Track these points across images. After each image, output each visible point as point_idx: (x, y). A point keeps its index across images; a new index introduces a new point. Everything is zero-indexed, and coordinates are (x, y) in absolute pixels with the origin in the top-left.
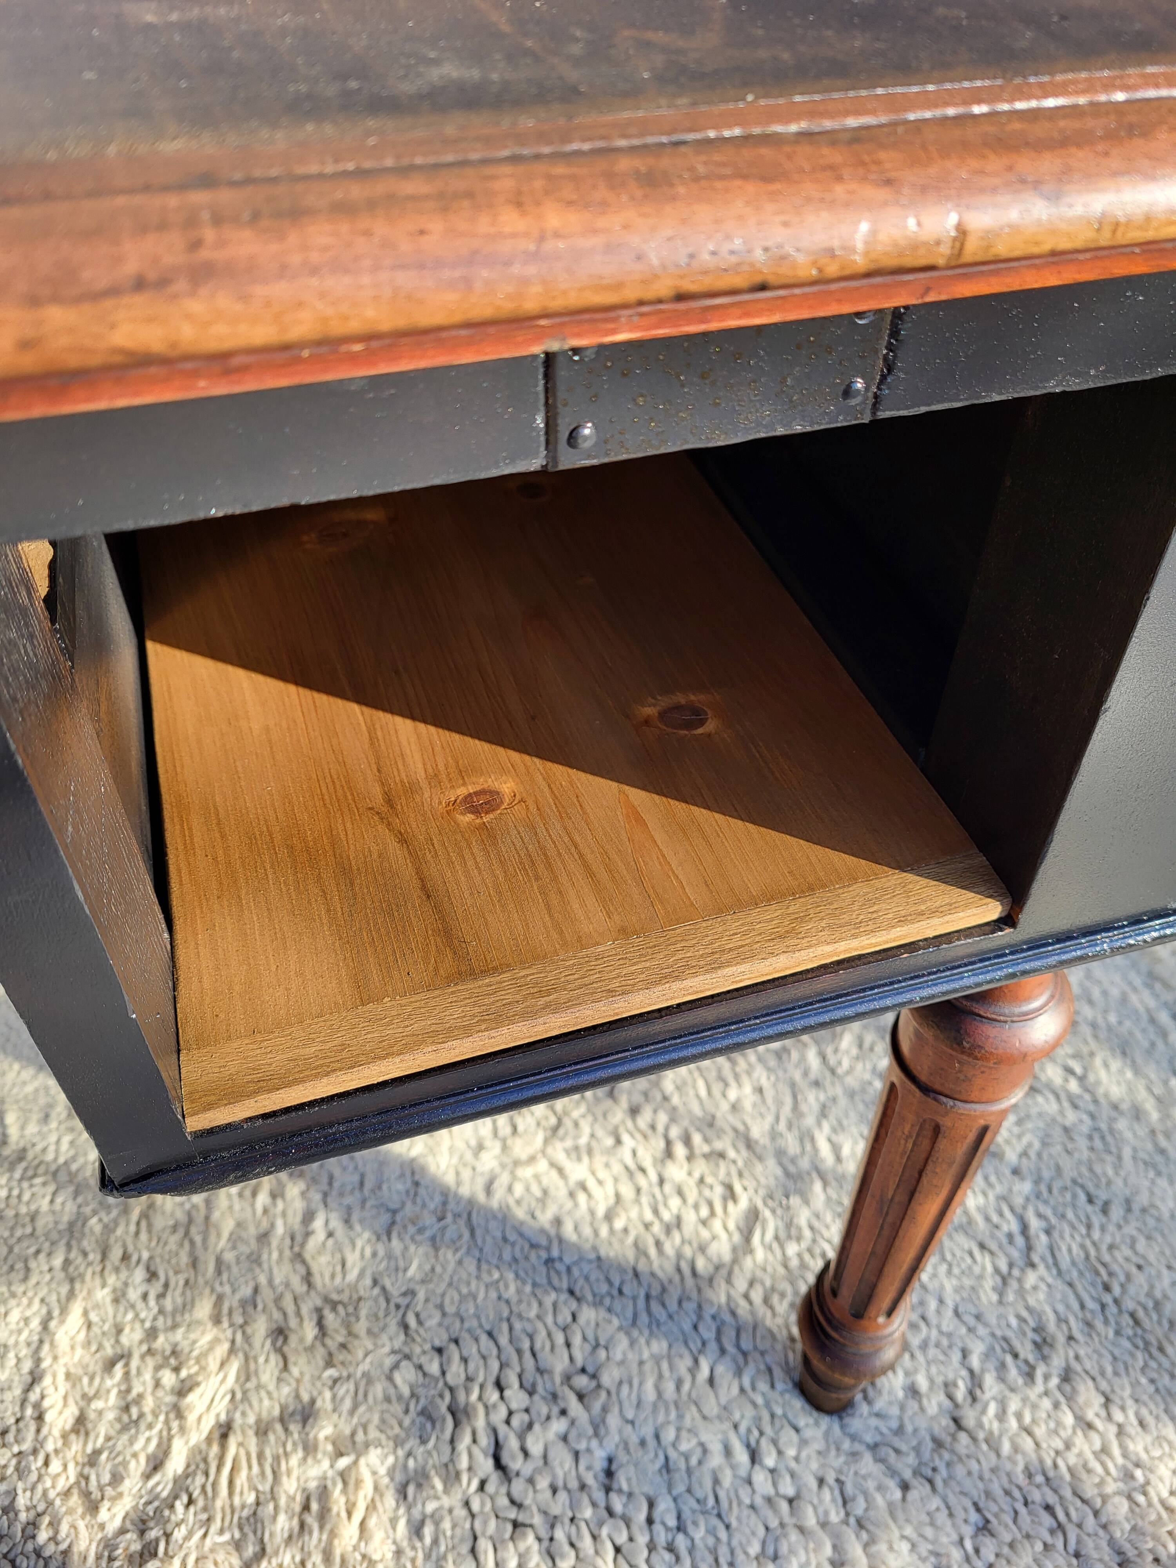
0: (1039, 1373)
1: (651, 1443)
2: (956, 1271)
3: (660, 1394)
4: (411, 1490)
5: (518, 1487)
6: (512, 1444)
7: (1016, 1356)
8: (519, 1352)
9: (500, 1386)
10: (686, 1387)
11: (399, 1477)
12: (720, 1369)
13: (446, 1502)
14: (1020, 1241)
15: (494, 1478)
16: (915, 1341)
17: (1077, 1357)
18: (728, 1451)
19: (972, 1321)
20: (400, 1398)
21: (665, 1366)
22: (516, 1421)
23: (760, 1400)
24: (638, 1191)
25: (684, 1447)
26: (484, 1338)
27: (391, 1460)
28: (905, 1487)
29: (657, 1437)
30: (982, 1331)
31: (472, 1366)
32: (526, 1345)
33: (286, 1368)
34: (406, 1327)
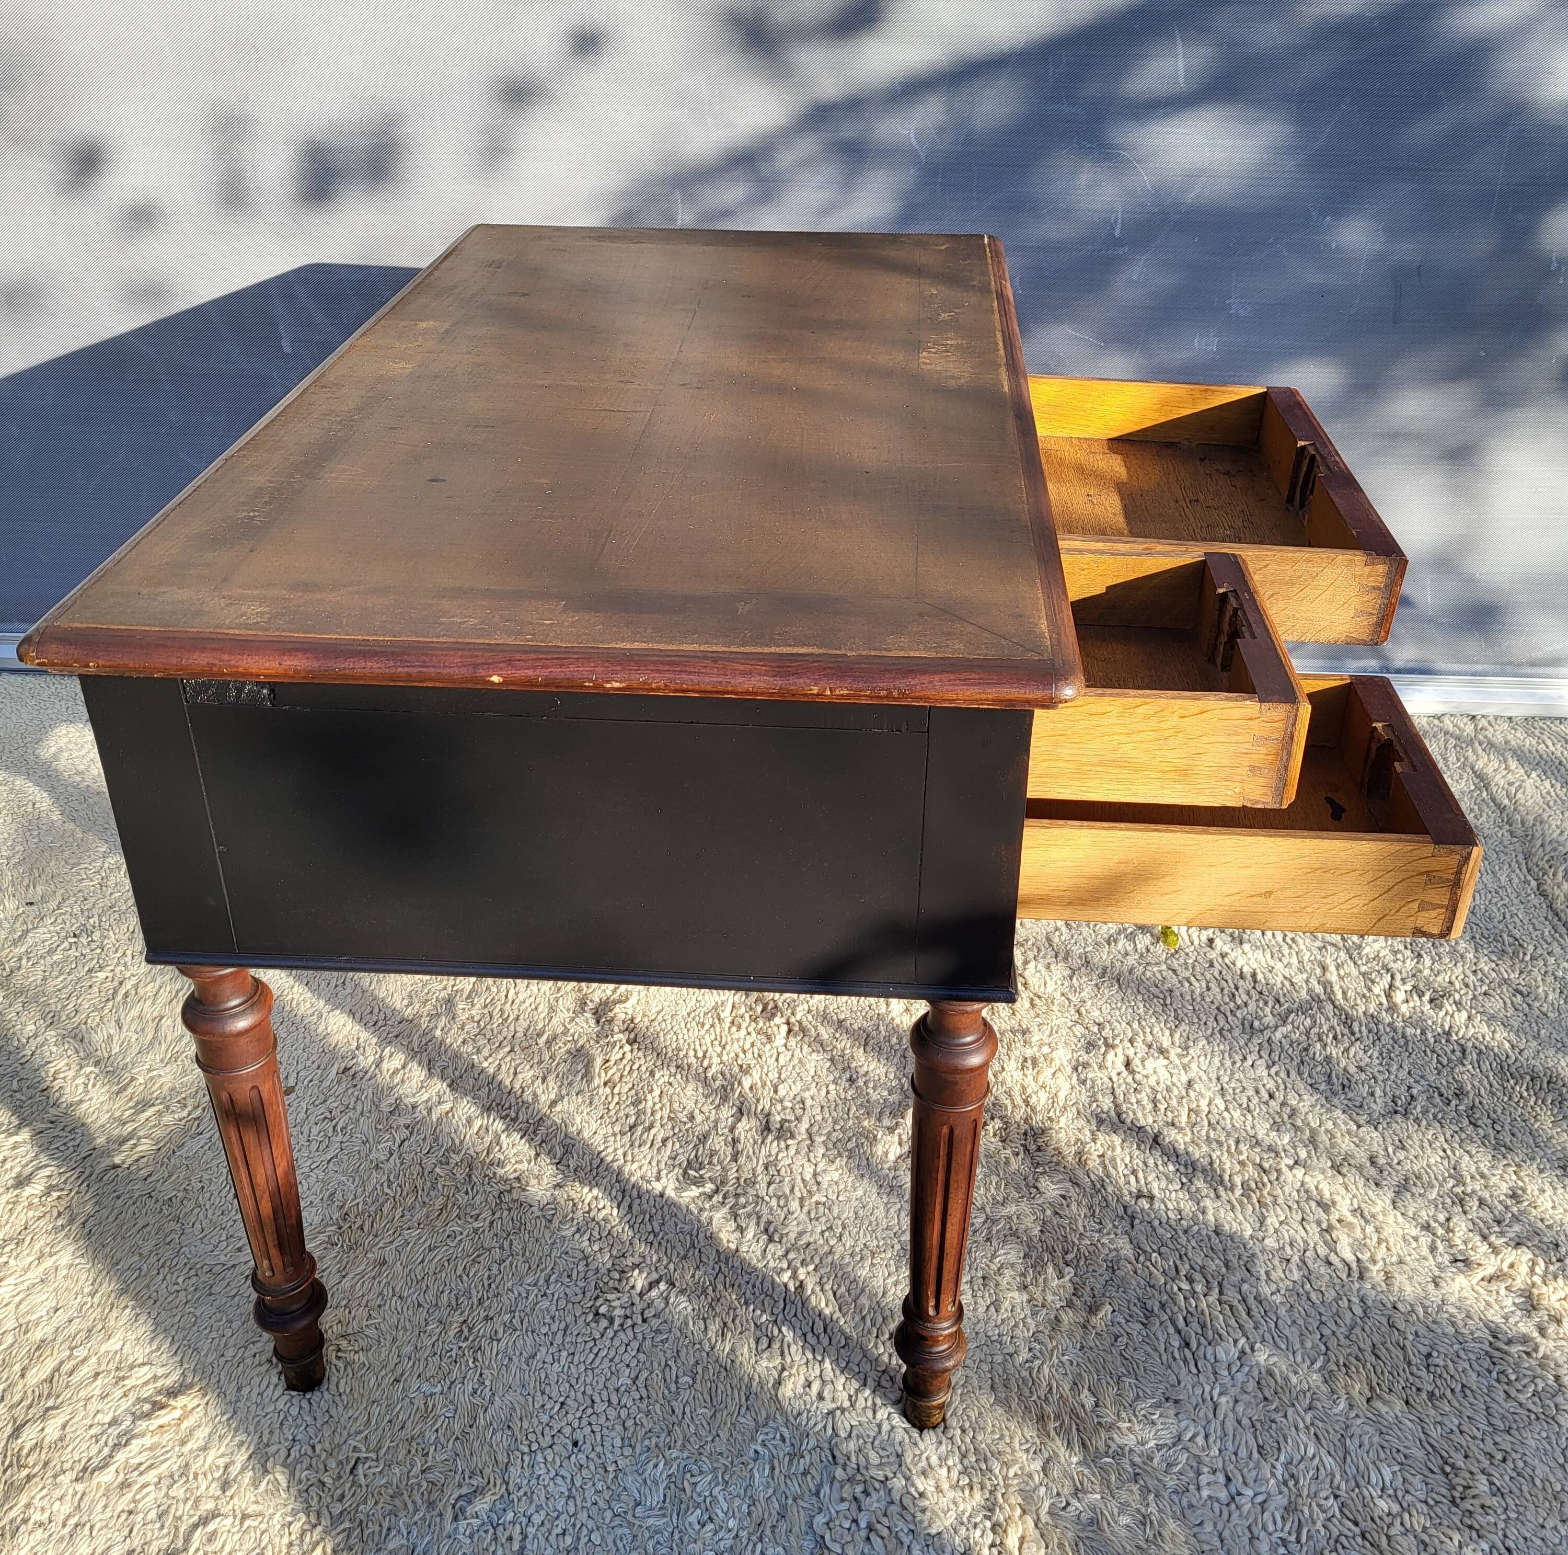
0: (1454, 1103)
1: (1215, 1081)
2: (1413, 1056)
3: (1222, 1064)
4: (1080, 1068)
5: (1138, 1077)
6: (1136, 1062)
7: (1441, 1095)
8: (1144, 1033)
9: (1131, 1041)
10: (1238, 1065)
11: (1073, 1063)
12: (1259, 1062)
13: (1100, 1075)
14: (1458, 1054)
15: (1125, 1073)
16: (1380, 1078)
17: (1480, 1103)
18: (1257, 1092)
19: (1418, 1078)
20: (1075, 1036)
21: (1227, 1055)
22: (1139, 1055)
23: (1280, 1081)
24: (1222, 990)
25: (1233, 1085)
26: (1124, 1024)
27: (1070, 1056)
28: (1359, 1126)
29: (1218, 1079)
30: (1423, 1082)
31: (1116, 1032)
32: (1148, 1030)
33: (1013, 1014)
34: (1080, 1014)
